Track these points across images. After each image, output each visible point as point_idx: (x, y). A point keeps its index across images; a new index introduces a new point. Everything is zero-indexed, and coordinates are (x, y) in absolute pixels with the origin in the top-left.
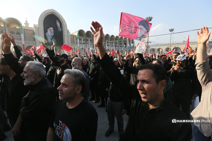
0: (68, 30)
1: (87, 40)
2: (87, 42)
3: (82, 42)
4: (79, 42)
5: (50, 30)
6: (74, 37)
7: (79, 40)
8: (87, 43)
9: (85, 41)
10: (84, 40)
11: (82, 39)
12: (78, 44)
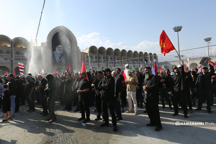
0: (78, 47)
1: (99, 58)
2: (100, 59)
3: (94, 60)
4: (91, 60)
5: (59, 48)
6: (84, 55)
7: (91, 58)
8: (100, 61)
9: (98, 59)
10: (96, 58)
11: (94, 56)
12: (90, 62)
